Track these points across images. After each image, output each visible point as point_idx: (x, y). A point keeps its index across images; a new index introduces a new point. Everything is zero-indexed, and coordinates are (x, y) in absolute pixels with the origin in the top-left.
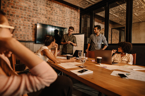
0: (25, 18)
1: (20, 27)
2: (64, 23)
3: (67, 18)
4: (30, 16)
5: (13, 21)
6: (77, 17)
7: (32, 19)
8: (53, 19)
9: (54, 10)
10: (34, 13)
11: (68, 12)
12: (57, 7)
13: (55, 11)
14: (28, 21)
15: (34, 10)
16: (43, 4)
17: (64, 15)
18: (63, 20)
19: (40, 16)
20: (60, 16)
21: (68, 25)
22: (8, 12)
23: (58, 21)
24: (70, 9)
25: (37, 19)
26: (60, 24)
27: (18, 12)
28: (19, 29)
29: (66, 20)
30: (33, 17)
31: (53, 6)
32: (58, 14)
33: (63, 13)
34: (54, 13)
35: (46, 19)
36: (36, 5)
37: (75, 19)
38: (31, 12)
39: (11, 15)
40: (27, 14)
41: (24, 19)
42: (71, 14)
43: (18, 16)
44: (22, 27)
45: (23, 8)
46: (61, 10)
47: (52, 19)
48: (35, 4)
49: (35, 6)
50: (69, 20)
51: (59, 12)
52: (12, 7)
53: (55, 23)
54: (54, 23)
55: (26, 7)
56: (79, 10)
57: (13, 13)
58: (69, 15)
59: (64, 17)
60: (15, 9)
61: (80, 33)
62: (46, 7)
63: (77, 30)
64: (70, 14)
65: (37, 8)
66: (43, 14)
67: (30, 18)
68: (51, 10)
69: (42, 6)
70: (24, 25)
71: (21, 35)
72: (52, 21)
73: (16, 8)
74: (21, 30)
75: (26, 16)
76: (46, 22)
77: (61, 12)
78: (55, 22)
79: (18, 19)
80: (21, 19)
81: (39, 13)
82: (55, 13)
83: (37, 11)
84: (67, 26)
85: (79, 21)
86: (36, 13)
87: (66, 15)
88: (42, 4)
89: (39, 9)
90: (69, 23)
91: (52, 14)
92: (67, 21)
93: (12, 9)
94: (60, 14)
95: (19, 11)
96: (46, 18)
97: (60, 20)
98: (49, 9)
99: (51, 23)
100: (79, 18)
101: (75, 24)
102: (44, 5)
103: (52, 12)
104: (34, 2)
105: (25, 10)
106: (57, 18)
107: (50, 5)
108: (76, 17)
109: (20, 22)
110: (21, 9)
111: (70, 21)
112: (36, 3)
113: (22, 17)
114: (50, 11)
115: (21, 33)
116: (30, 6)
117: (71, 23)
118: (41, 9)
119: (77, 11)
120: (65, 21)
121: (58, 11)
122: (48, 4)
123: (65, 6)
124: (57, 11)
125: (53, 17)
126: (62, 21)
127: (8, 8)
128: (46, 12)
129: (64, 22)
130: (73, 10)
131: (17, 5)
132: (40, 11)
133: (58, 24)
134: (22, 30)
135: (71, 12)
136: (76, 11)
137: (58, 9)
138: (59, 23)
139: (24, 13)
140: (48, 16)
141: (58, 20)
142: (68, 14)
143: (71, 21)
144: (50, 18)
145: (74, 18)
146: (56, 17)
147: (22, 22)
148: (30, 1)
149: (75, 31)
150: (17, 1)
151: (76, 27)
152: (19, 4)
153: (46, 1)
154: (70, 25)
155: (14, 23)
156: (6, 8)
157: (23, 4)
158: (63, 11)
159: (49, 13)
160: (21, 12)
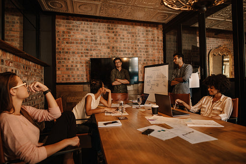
0: (82, 53)
1: (76, 66)
2: (136, 51)
3: (140, 43)
4: (87, 50)
5: (69, 59)
6: (158, 38)
7: (90, 53)
8: (118, 48)
9: (119, 35)
10: (93, 45)
11: (141, 33)
12: (123, 30)
13: (121, 36)
14: (86, 56)
15: (92, 40)
16: (104, 30)
17: (135, 39)
18: (134, 47)
19: (100, 47)
20: (129, 42)
21: (142, 53)
22: (63, 49)
23: (127, 50)
24: (145, 28)
25: (97, 52)
26: (129, 54)
27: (74, 47)
28: (76, 68)
30: (91, 50)
31: (117, 30)
32: (125, 40)
33: (133, 36)
34: (119, 39)
35: (109, 50)
36: (95, 34)
37: (155, 40)
38: (88, 43)
39: (67, 52)
40: (83, 48)
41: (80, 54)
42: (147, 34)
43: (73, 53)
44: (79, 66)
45: (79, 41)
46: (130, 33)
47: (116, 48)
48: (93, 32)
49: (93, 36)
50: (144, 45)
51: (128, 36)
52: (67, 43)
53: (122, 53)
54: (120, 54)
55: (82, 40)
56: (161, 26)
57: (68, 49)
58: (144, 37)
59: (135, 42)
60: (70, 45)
61: (165, 63)
62: (108, 34)
63: (159, 58)
64: (145, 35)
65: (96, 37)
66: (103, 44)
67: (88, 53)
68: (115, 35)
69: (102, 34)
70: (81, 63)
71: (78, 76)
72: (117, 51)
73: (71, 43)
74: (78, 69)
75: (83, 51)
76: (109, 54)
77: (129, 35)
78: (122, 51)
79: (74, 56)
80: (77, 55)
81: (98, 44)
82: (121, 38)
83: (96, 41)
84: (141, 55)
85: (161, 44)
86: (95, 44)
87: (138, 38)
88: (102, 30)
89: (98, 37)
90: (144, 49)
91: (116, 42)
92: (140, 46)
93: (67, 45)
94: (129, 39)
95: (74, 45)
96: (108, 48)
97: (129, 48)
98: (113, 35)
99: (116, 53)
100: (161, 38)
101: (154, 49)
102: (104, 32)
103: (117, 38)
104: (91, 31)
105: (82, 43)
106: (125, 45)
107: (112, 29)
108: (156, 38)
109: (76, 59)
110: (77, 43)
111: (146, 46)
112: (95, 31)
113: (78, 53)
114: (113, 38)
115: (78, 73)
116: (87, 37)
117: (147, 49)
118: (101, 38)
119: (157, 29)
120: (137, 47)
121: (126, 36)
122: (109, 28)
123: (136, 25)
124: (123, 36)
125: (118, 45)
126: (132, 48)
127: (63, 45)
128: (107, 40)
129: (136, 49)
130: (149, 29)
131: (72, 39)
132: (100, 41)
133: (126, 54)
134: (80, 69)
135: (147, 31)
136: (155, 28)
137: (125, 32)
138: (128, 51)
139: (80, 48)
140: (112, 45)
141: (125, 48)
142: (142, 36)
143: (148, 46)
144: (113, 48)
145: (152, 40)
146: (122, 44)
147: (78, 59)
148: (87, 31)
149: (154, 60)
150: (72, 34)
151: (157, 54)
152: (74, 37)
153: (107, 24)
154: (146, 52)
155: (70, 62)
156: (61, 45)
157: (79, 36)
158: (133, 33)
159: (112, 41)
160: (77, 46)
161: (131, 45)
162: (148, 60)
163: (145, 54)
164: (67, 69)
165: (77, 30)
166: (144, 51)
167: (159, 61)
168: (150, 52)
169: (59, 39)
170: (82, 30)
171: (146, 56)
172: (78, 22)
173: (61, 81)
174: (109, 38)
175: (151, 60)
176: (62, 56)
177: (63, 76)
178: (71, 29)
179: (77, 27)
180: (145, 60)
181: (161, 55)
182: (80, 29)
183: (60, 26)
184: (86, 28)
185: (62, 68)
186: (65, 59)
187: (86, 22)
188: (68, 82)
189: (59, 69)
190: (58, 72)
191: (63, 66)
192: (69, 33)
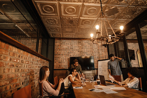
0: (66, 55)
1: (63, 61)
2: (93, 53)
3: (95, 48)
4: (69, 53)
5: (60, 58)
7: (70, 54)
9: (84, 45)
12: (86, 42)
14: (68, 56)
15: (71, 48)
17: (92, 47)
19: (74, 52)
21: (96, 54)
22: (58, 53)
23: (88, 52)
25: (73, 54)
26: (89, 54)
28: (63, 62)
29: (94, 50)
30: (70, 53)
31: (83, 43)
32: (87, 47)
33: (91, 45)
35: (79, 53)
37: (103, 47)
38: (69, 50)
39: (59, 55)
40: (67, 52)
43: (62, 54)
44: (64, 61)
46: (89, 44)
49: (71, 46)
50: (97, 49)
51: (88, 45)
52: (60, 50)
53: (85, 54)
55: (66, 48)
57: (60, 53)
59: (92, 48)
61: (109, 59)
63: (106, 56)
66: (76, 50)
67: (69, 54)
68: (82, 45)
69: (75, 45)
70: (65, 59)
71: (64, 66)
72: (83, 53)
73: (61, 50)
74: (64, 62)
76: (79, 54)
77: (89, 45)
78: (85, 53)
79: (62, 56)
80: (64, 56)
81: (74, 50)
82: (85, 47)
83: (73, 48)
84: (95, 54)
86: (72, 50)
87: (93, 46)
89: (74, 47)
91: (82, 48)
93: (60, 51)
94: (89, 47)
95: (63, 51)
97: (89, 51)
98: (81, 45)
101: (102, 51)
102: (77, 44)
103: (83, 47)
104: (71, 44)
105: (66, 50)
106: (87, 50)
107: (80, 42)
110: (64, 50)
111: (98, 50)
112: (72, 44)
113: (64, 55)
114: (81, 47)
115: (64, 64)
116: (68, 47)
117: (98, 51)
118: (75, 47)
121: (87, 45)
122: (79, 42)
124: (86, 45)
125: (83, 50)
126: (91, 51)
127: (58, 51)
129: (93, 51)
131: (62, 48)
133: (88, 54)
134: (65, 62)
137: (87, 44)
140: (80, 50)
141: (87, 51)
142: (95, 45)
143: (99, 50)
144: (81, 51)
147: (64, 57)
148: (68, 44)
149: (103, 57)
150: (62, 46)
151: (104, 54)
152: (63, 48)
153: (78, 41)
154: (98, 53)
155: (61, 59)
156: (57, 51)
157: (65, 47)
158: (91, 44)
159: (80, 48)
160: (64, 52)
161: (90, 50)
162: (99, 57)
163: (98, 54)
164: (59, 62)
165: (64, 44)
166: (97, 52)
167: (105, 57)
168: (100, 53)
169: (56, 48)
170: (66, 44)
171: (98, 55)
172: (65, 41)
173: (56, 68)
174: (79, 47)
175: (101, 57)
176: (57, 56)
177: (57, 66)
178: (62, 44)
179: (64, 42)
180: (98, 57)
181: (107, 54)
182: (65, 43)
183: (57, 42)
184: (68, 43)
185: (57, 62)
186: (58, 58)
187: (68, 40)
188: (59, 69)
189: (55, 62)
190: (55, 64)
191: (57, 61)
192: (61, 45)
